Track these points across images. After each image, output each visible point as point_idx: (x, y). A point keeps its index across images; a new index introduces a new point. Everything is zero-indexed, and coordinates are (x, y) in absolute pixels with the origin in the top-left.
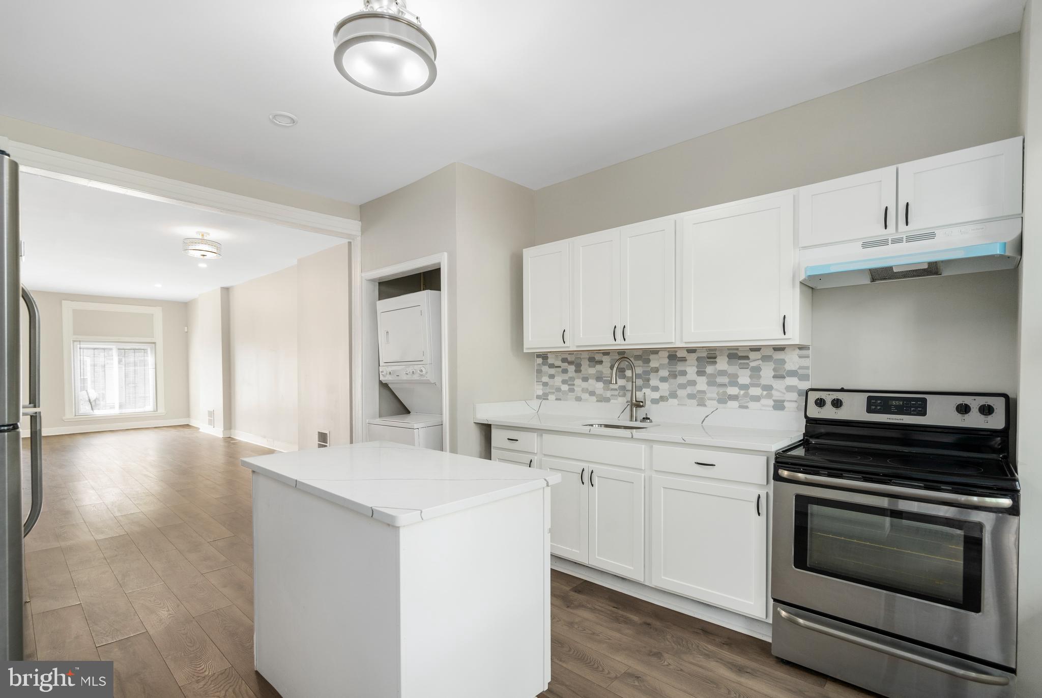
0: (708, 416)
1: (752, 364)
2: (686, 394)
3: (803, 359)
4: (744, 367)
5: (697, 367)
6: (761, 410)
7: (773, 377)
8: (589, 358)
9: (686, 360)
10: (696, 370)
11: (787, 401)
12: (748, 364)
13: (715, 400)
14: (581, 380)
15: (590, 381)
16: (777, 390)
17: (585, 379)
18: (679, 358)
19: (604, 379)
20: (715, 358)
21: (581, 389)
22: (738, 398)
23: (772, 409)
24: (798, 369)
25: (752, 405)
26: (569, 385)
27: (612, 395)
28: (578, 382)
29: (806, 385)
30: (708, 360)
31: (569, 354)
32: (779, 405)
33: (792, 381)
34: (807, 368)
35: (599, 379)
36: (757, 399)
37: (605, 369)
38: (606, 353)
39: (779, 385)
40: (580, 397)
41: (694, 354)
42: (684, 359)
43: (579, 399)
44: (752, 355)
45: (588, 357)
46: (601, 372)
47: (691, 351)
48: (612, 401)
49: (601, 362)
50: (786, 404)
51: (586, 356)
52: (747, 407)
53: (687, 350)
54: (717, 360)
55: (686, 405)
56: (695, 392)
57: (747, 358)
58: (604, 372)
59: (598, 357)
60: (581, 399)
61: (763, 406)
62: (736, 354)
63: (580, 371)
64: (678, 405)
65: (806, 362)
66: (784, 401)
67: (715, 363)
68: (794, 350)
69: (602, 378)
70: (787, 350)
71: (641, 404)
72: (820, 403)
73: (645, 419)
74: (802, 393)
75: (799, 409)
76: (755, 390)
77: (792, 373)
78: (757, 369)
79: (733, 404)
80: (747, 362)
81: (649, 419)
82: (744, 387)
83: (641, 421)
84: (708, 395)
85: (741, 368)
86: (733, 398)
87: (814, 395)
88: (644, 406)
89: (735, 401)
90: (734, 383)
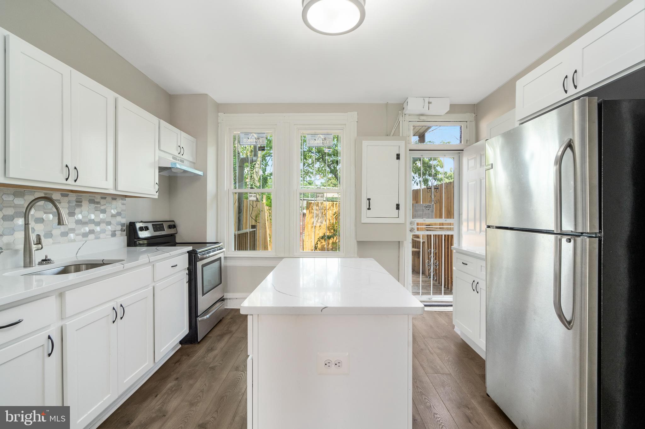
0: (80, 248)
1: (102, 208)
3: (123, 206)
4: (96, 209)
5: (68, 208)
6: (106, 238)
7: (111, 216)
11: (117, 231)
13: (80, 235)
16: (113, 224)
20: (81, 202)
22: (94, 232)
23: (110, 236)
24: (122, 211)
25: (102, 236)
29: (125, 221)
30: (77, 203)
32: (114, 234)
33: (119, 219)
34: (125, 211)
36: (103, 231)
39: (114, 221)
41: (67, 198)
44: (102, 202)
50: (117, 232)
52: (99, 238)
53: (61, 194)
54: (83, 204)
55: (60, 242)
57: (98, 203)
61: (107, 235)
62: (94, 200)
64: (53, 243)
65: (124, 207)
66: (115, 231)
67: (81, 206)
68: (120, 200)
70: (117, 200)
71: (40, 246)
72: (141, 229)
73: (46, 261)
74: (123, 225)
75: (121, 235)
76: (103, 226)
77: (119, 214)
78: (104, 211)
79: (91, 236)
80: (99, 206)
81: (49, 260)
82: (98, 224)
83: (40, 264)
84: (77, 232)
85: (96, 211)
86: (92, 232)
87: (138, 225)
88: (42, 248)
89: (93, 234)
90: (92, 222)
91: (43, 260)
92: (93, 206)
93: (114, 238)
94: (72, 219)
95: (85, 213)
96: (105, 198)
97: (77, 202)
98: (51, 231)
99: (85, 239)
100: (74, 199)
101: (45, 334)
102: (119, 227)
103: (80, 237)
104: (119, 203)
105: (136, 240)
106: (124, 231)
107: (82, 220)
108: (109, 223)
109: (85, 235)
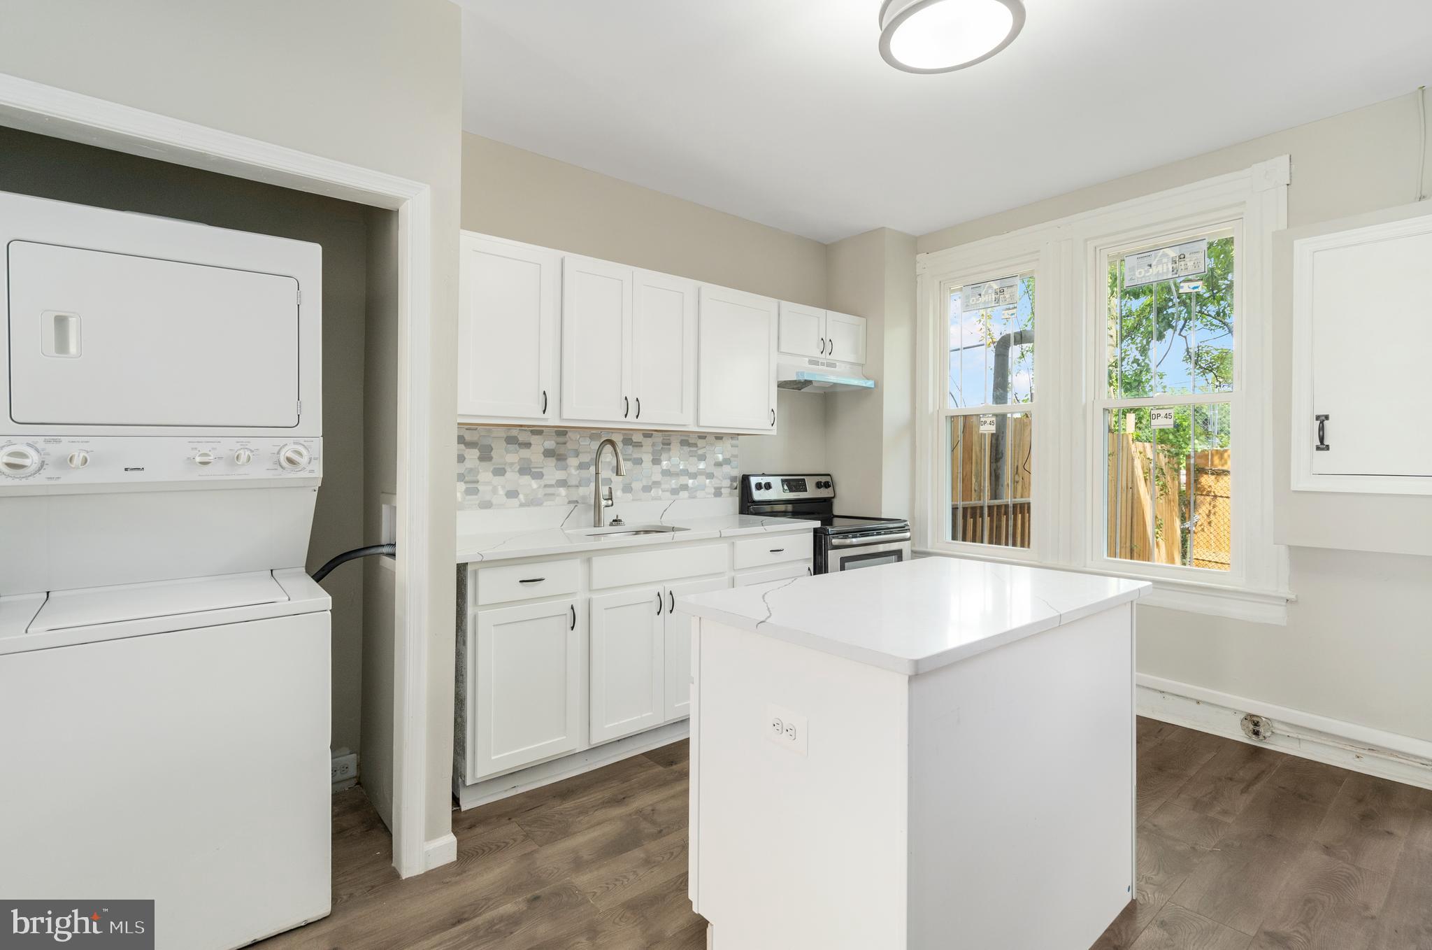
0: (666, 510)
1: (700, 452)
2: (641, 485)
3: (734, 449)
4: (692, 455)
5: (653, 454)
6: (705, 498)
7: (715, 465)
8: (507, 437)
9: (642, 446)
10: (652, 458)
11: (725, 487)
12: (696, 451)
13: (667, 491)
14: (491, 474)
15: (508, 475)
16: (717, 478)
17: (500, 472)
18: (635, 442)
19: (533, 470)
20: (669, 444)
21: (491, 488)
22: (688, 488)
23: (713, 496)
24: (731, 457)
25: (699, 494)
26: (465, 482)
27: (545, 495)
28: (485, 475)
29: (738, 473)
30: (663, 447)
31: (467, 429)
32: (718, 493)
33: (727, 469)
34: (736, 456)
35: (525, 470)
36: (703, 487)
37: (534, 454)
38: (537, 431)
39: (718, 472)
40: (490, 501)
41: (649, 439)
42: (638, 445)
43: (486, 505)
44: (701, 443)
45: (505, 436)
46: (528, 461)
47: (648, 434)
48: (545, 504)
49: (528, 445)
50: (723, 490)
51: (502, 433)
52: (695, 497)
53: (643, 434)
54: (671, 446)
55: (640, 499)
56: (650, 484)
57: (695, 445)
58: (533, 461)
59: (523, 437)
60: (492, 504)
61: (707, 493)
62: (687, 441)
63: (490, 459)
65: (735, 451)
66: (721, 488)
67: (669, 450)
68: (729, 439)
69: (530, 469)
70: (724, 438)
71: (610, 502)
72: (759, 486)
73: (617, 521)
74: (733, 479)
75: (731, 495)
76: (701, 479)
77: (727, 461)
78: (702, 458)
79: (684, 494)
80: (695, 449)
81: (620, 521)
82: (694, 476)
83: (611, 525)
84: (663, 486)
85: (691, 456)
86: (684, 487)
87: (754, 481)
88: (612, 505)
89: (686, 492)
90: (685, 472)
91: (614, 521)
92: (686, 449)
93: (718, 499)
94: (657, 469)
95: (675, 460)
96: (704, 438)
97: (663, 444)
98: (630, 484)
99: (675, 497)
100: (660, 440)
101: (569, 601)
102: (727, 483)
103: (668, 494)
104: (728, 443)
105: (749, 504)
106: (736, 488)
107: (671, 470)
108: (710, 476)
109: (675, 492)
